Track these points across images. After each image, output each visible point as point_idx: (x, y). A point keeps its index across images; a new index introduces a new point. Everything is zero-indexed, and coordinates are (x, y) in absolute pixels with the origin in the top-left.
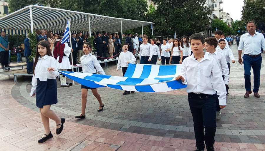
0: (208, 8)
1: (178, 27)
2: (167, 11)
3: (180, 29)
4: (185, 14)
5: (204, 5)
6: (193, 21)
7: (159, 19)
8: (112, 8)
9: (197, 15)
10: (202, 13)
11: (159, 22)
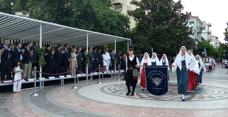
0: (190, 28)
1: (157, 45)
2: (148, 29)
3: (160, 48)
4: (165, 32)
5: (186, 24)
6: (173, 40)
7: (138, 36)
8: (89, 20)
9: (178, 34)
10: (184, 33)
11: (138, 39)
